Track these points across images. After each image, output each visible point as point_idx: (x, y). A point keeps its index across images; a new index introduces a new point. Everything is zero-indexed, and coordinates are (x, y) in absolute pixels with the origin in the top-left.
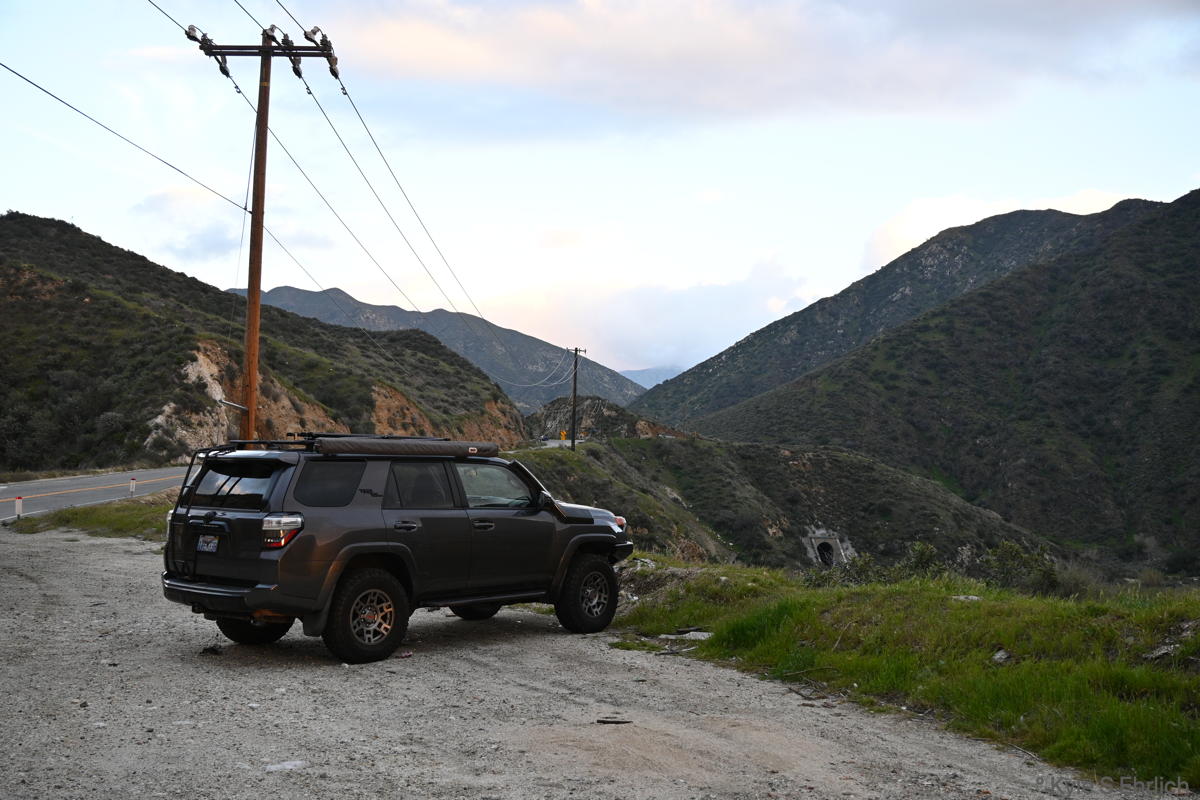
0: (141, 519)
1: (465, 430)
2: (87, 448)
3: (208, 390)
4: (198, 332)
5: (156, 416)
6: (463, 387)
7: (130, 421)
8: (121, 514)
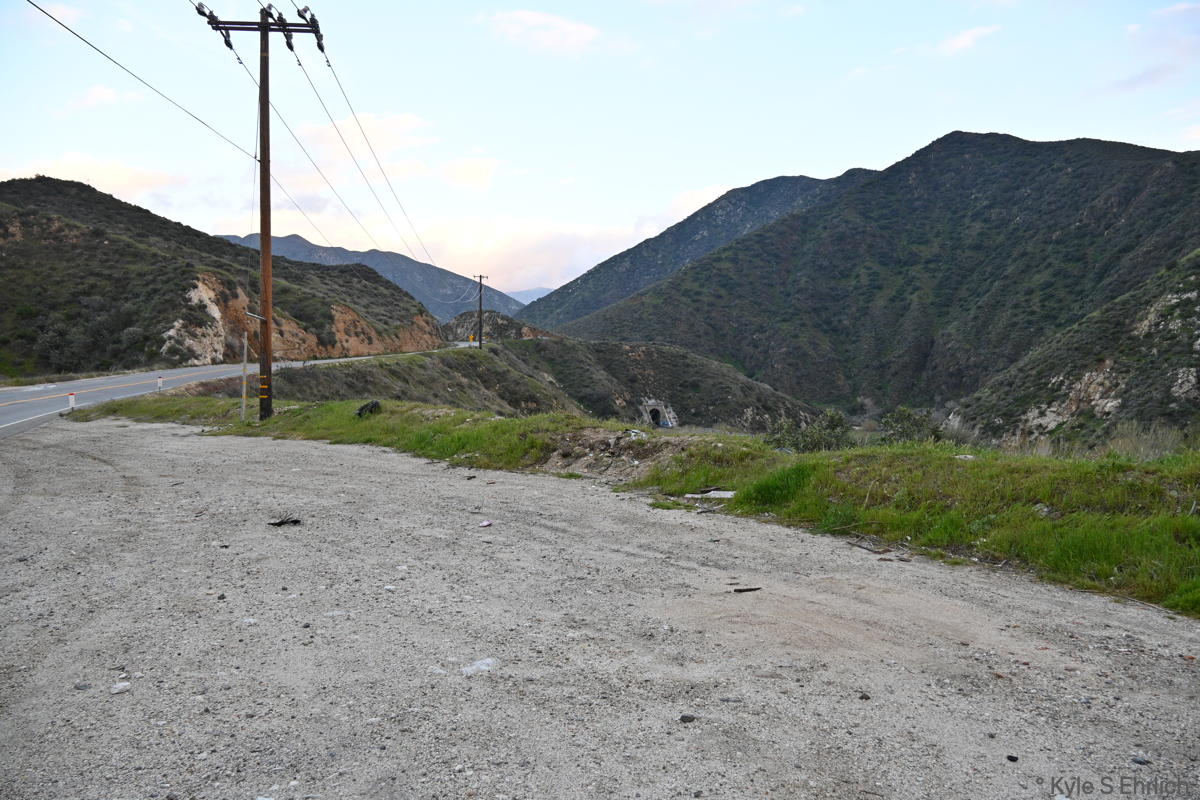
0: (176, 408)
1: (400, 336)
2: (116, 354)
3: (208, 309)
4: (198, 267)
5: (169, 329)
6: (397, 305)
7: (148, 334)
8: (158, 404)
